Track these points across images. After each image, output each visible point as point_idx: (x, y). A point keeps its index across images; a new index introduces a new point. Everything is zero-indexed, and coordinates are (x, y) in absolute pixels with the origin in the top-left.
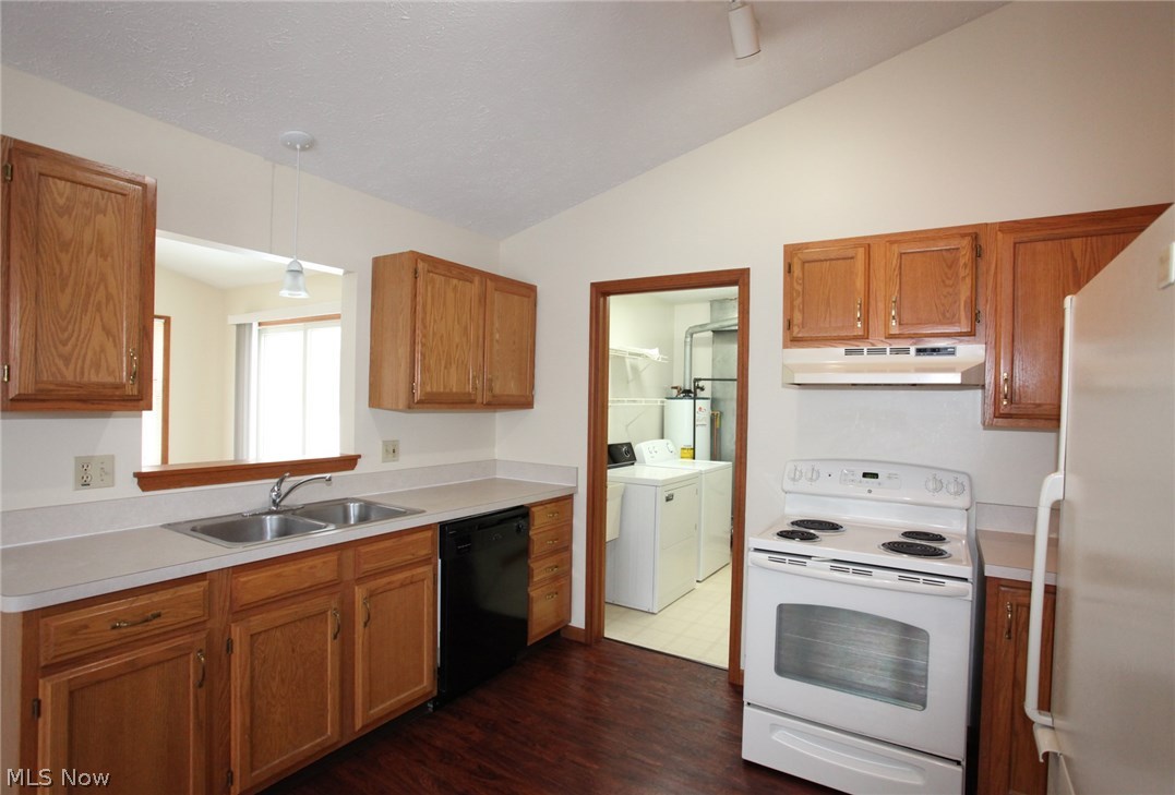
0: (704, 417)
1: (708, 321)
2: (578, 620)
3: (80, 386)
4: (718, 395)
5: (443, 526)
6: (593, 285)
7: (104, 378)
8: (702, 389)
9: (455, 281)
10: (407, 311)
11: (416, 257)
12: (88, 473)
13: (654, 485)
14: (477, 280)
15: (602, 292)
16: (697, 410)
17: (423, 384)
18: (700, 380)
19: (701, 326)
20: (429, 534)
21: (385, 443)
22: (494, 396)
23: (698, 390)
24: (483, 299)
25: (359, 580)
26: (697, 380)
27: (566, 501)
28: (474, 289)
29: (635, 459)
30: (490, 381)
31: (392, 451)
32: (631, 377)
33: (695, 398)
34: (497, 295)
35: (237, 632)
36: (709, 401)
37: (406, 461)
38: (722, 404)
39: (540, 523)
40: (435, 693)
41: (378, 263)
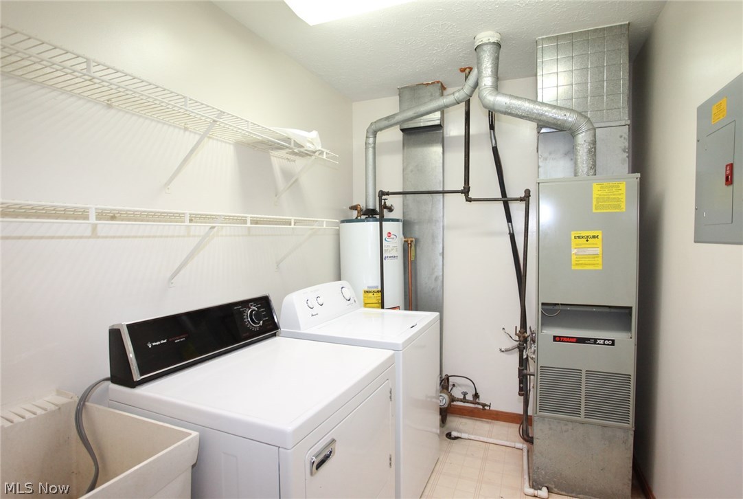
0: (394, 246)
1: (397, 110)
4: (413, 216)
8: (390, 209)
16: (385, 236)
18: (388, 194)
19: (387, 118)
23: (385, 211)
26: (382, 193)
29: (275, 328)
33: (382, 220)
36: (401, 224)
38: (417, 227)
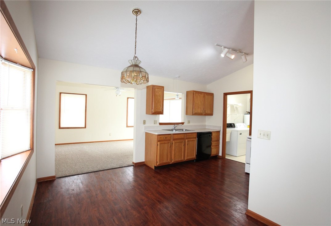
2: (220, 154)
3: (158, 112)
5: (198, 133)
6: (224, 93)
7: (160, 111)
9: (199, 94)
10: (192, 100)
11: (194, 91)
12: (155, 122)
13: (237, 131)
14: (203, 94)
15: (226, 95)
17: (195, 111)
20: (196, 134)
21: (188, 121)
22: (206, 113)
24: (204, 96)
25: (187, 139)
27: (219, 132)
28: (202, 95)
29: (235, 127)
30: (205, 111)
31: (189, 122)
32: (235, 109)
34: (206, 96)
35: (173, 142)
37: (191, 124)
39: (214, 135)
40: (196, 159)
41: (187, 92)
